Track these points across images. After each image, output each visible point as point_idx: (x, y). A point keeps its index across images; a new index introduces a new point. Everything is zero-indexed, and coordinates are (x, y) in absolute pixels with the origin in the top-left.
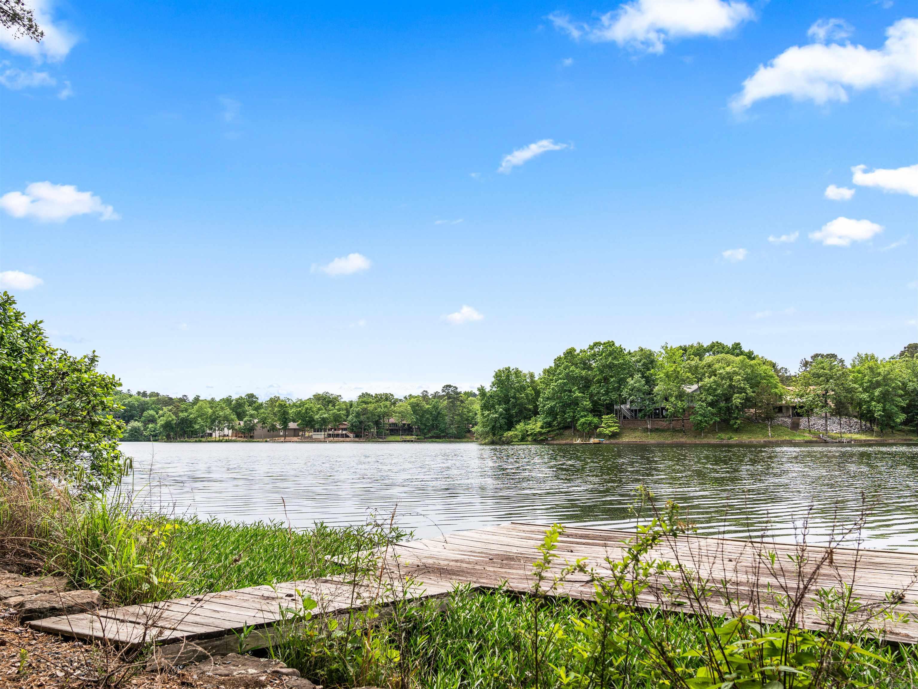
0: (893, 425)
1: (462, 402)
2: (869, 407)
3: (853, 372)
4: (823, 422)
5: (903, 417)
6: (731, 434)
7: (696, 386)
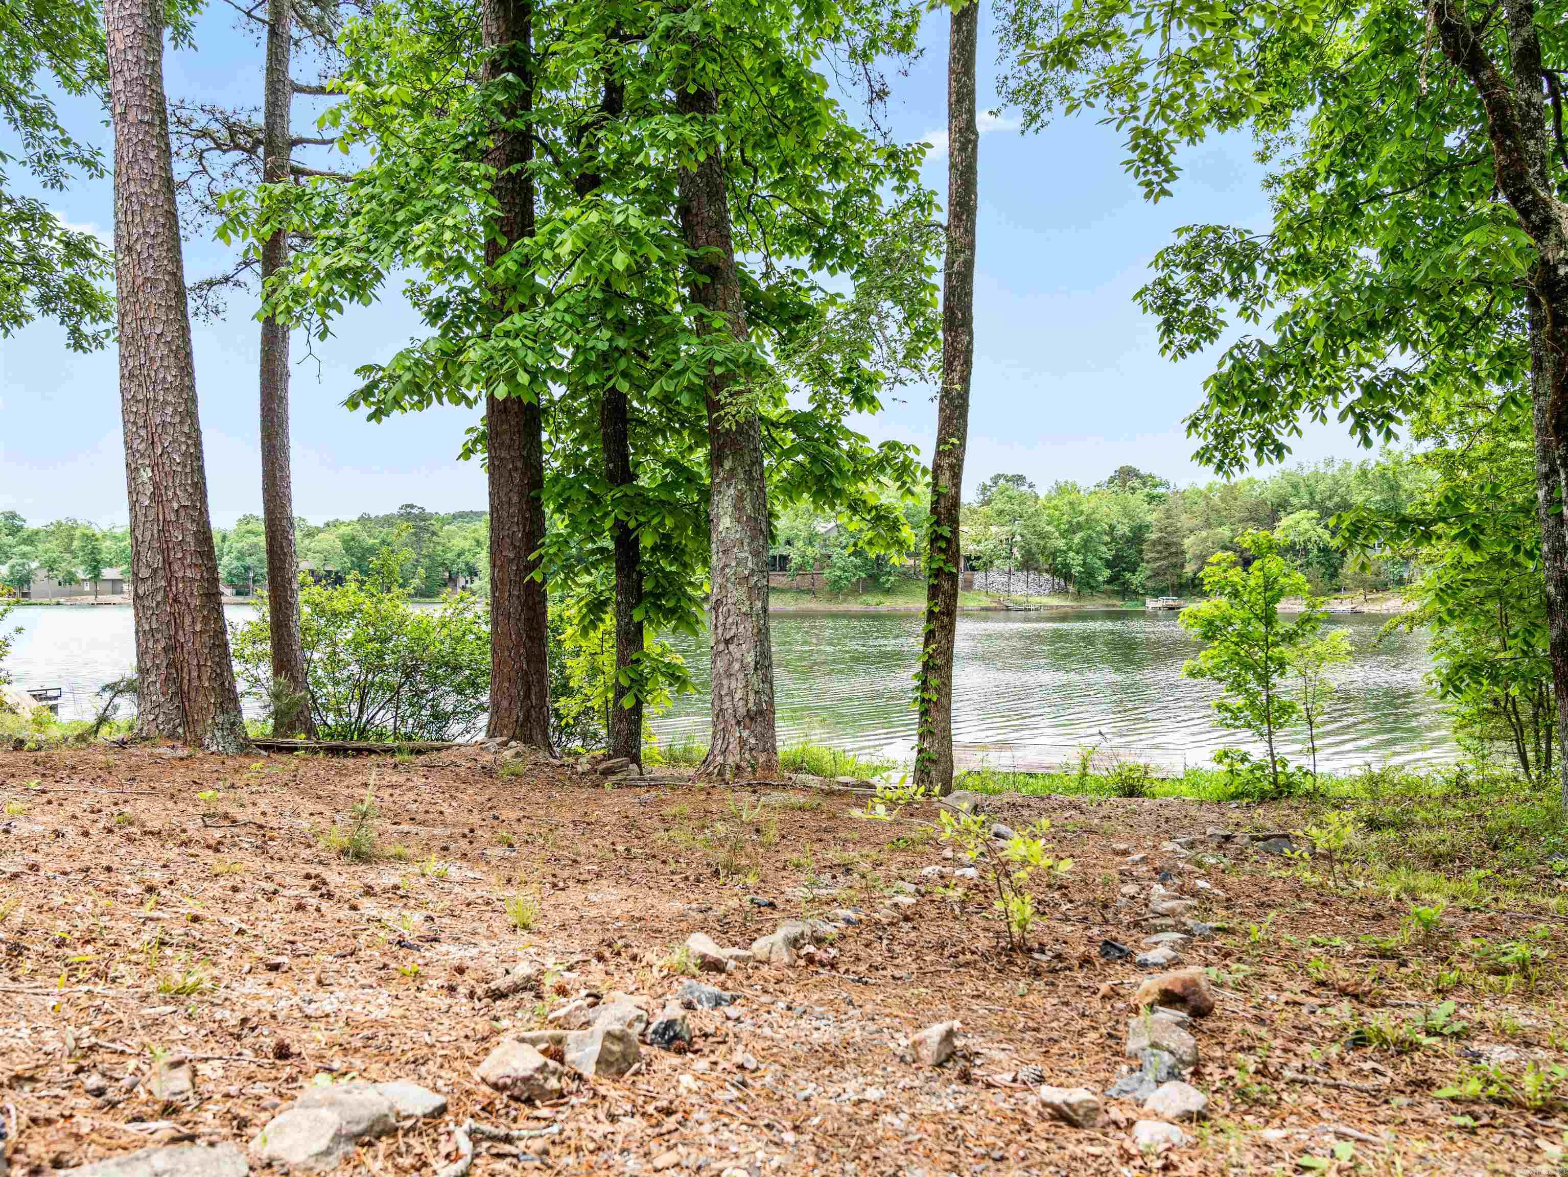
0: (1094, 585)
1: (434, 533)
2: (1065, 560)
3: (1049, 508)
4: (1005, 578)
5: (1107, 573)
6: (881, 598)
7: (833, 524)
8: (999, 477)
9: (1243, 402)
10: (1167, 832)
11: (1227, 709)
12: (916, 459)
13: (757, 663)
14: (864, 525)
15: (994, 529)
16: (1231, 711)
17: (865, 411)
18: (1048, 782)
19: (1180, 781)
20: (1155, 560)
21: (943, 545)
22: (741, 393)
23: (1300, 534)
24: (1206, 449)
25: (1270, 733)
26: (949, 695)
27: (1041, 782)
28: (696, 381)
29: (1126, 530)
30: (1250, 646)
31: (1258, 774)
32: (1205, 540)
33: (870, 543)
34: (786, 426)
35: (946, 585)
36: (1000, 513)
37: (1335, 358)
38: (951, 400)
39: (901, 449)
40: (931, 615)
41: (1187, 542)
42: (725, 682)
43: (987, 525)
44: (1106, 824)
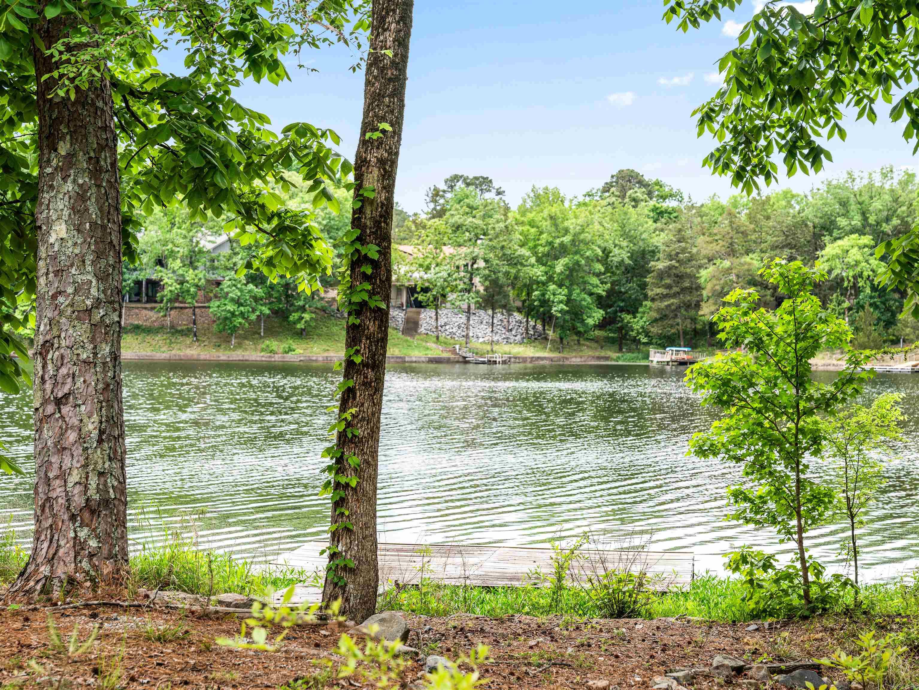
0: (581, 329)
2: (543, 295)
3: (523, 223)
4: (462, 319)
5: (598, 314)
6: (291, 342)
7: (224, 238)
8: (456, 178)
9: (770, 89)
10: (663, 663)
11: (746, 499)
12: (335, 148)
13: (101, 432)
14: (263, 239)
15: (448, 250)
16: (752, 501)
17: (265, 79)
18: (511, 598)
19: (686, 595)
20: (664, 297)
21: (369, 271)
22: (85, 46)
23: (849, 266)
24: (722, 150)
25: (801, 530)
26: (373, 479)
27: (501, 599)
28: (18, 26)
29: (625, 255)
30: (777, 415)
31: (785, 584)
32: (728, 271)
33: (270, 263)
34: (151, 96)
35: (372, 327)
36: (457, 228)
37: (887, 37)
38: (382, 70)
39: (314, 135)
40: (350, 364)
41: (704, 274)
42: (54, 459)
43: (439, 244)
44: (582, 655)
